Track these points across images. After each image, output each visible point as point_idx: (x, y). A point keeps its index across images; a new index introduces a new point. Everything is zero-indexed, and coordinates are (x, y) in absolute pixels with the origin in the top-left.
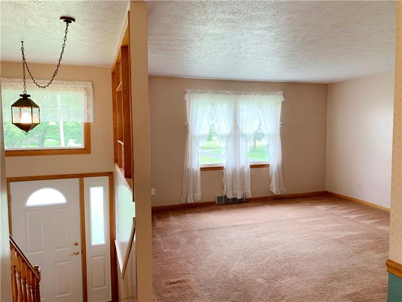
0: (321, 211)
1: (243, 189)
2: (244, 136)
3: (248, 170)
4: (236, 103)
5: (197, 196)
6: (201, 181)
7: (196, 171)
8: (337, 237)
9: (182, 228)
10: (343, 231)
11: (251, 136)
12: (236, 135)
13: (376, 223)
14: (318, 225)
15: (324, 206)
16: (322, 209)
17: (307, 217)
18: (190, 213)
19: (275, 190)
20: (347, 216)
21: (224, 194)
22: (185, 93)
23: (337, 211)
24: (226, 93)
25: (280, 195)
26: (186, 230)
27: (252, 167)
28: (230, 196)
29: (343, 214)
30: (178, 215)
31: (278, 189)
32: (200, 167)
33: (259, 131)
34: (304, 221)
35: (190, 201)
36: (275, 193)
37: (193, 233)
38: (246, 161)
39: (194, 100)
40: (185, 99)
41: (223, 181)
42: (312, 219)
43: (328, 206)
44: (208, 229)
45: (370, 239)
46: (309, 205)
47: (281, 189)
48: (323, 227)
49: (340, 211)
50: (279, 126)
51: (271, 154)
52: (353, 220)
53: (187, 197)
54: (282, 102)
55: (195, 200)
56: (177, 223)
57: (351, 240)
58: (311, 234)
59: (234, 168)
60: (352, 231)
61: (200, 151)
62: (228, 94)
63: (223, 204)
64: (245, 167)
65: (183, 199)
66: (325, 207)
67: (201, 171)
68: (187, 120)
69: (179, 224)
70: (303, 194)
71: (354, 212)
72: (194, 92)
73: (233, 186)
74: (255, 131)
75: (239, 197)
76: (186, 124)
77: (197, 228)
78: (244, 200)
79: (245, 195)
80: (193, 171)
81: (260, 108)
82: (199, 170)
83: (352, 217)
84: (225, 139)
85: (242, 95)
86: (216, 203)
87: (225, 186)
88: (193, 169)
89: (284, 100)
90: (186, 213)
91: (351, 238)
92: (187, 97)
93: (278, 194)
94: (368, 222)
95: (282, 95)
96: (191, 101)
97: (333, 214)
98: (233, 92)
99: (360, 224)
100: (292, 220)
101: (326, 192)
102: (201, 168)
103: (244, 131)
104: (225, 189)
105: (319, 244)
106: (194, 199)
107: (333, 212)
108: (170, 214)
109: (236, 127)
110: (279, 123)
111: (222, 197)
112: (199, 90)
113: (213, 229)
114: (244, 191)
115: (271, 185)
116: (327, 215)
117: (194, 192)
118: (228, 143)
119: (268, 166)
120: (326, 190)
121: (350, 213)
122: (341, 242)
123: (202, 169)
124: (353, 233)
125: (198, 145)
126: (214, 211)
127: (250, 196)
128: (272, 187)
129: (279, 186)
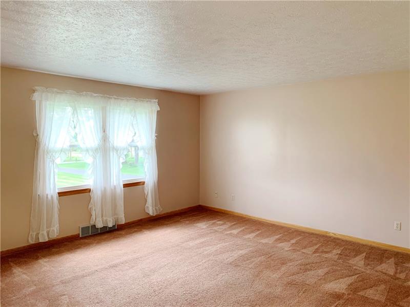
0: (203, 229)
1: (115, 213)
2: (116, 149)
3: (121, 190)
4: (104, 110)
5: (53, 230)
6: (60, 210)
7: (52, 197)
8: (231, 260)
9: (35, 285)
10: (233, 251)
11: (124, 149)
12: (105, 148)
13: (257, 236)
14: (207, 248)
15: (204, 223)
16: (204, 227)
17: (192, 239)
18: (44, 256)
19: (151, 211)
20: (229, 232)
21: (92, 223)
22: (34, 91)
23: (218, 227)
24: (91, 96)
25: (156, 216)
26: (43, 286)
27: (126, 186)
28: (100, 225)
29: (225, 230)
30: (26, 263)
31: (154, 209)
32: (57, 191)
33: (133, 143)
34: (191, 244)
35: (43, 238)
36: (151, 214)
37: (54, 288)
38: (118, 178)
39: (48, 102)
40: (33, 99)
41: (90, 207)
42: (198, 241)
43: (208, 222)
44: (76, 278)
45: (260, 256)
46: (188, 224)
47: (157, 208)
48: (212, 249)
49: (221, 227)
50: (154, 138)
51: (146, 170)
52: (236, 236)
53: (38, 234)
54: (158, 112)
55: (50, 237)
56: (25, 276)
57: (245, 261)
58: (204, 261)
59: (103, 189)
60: (241, 250)
61: (56, 170)
62: (95, 97)
63: (90, 236)
64: (117, 187)
65: (32, 238)
66: (206, 225)
67: (59, 196)
68: (36, 129)
69: (29, 279)
70: (179, 210)
71: (234, 227)
73: (102, 211)
74: (129, 143)
75: (110, 225)
76: (35, 135)
77: (59, 280)
78: (116, 227)
79: (117, 220)
80: (47, 198)
81: (134, 117)
82: (56, 196)
83: (235, 232)
84: (91, 153)
86: (80, 236)
87: (93, 213)
88: (47, 195)
89: (159, 109)
90: (37, 258)
91: (244, 258)
92: (36, 96)
93: (154, 215)
94: (251, 236)
95: (157, 103)
96: (43, 103)
97: (216, 231)
98: (102, 95)
99: (245, 239)
100: (178, 245)
101: (200, 206)
102: (59, 193)
103: (115, 143)
104: (94, 217)
105: (217, 273)
106: (48, 235)
107: (216, 228)
108: (12, 264)
109: (105, 139)
110: (154, 135)
111: (89, 227)
112: (55, 90)
113: (83, 276)
114: (116, 216)
115: (147, 205)
116: (211, 233)
117: (49, 226)
118: (95, 158)
119: (144, 183)
120: (200, 204)
121: (231, 228)
122: (237, 266)
124: (243, 251)
125: (54, 161)
126: (78, 248)
127: (123, 221)
128: (148, 207)
129: (155, 206)
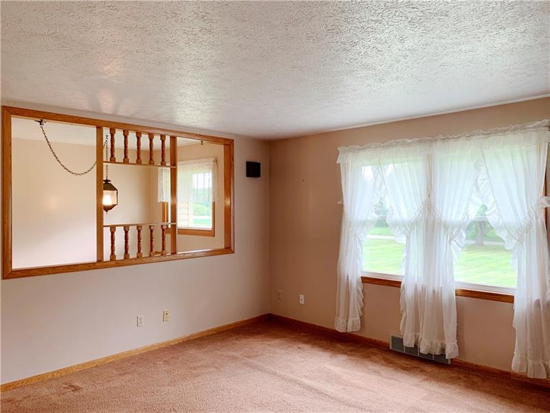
24: (404, 144)
32: (361, 275)
62: (409, 144)
67: (363, 282)
72: (349, 151)
78: (450, 362)
85: (439, 143)
86: (391, 348)
102: (363, 278)
103: (444, 214)
106: (347, 326)
119: (511, 299)
123: (365, 280)
